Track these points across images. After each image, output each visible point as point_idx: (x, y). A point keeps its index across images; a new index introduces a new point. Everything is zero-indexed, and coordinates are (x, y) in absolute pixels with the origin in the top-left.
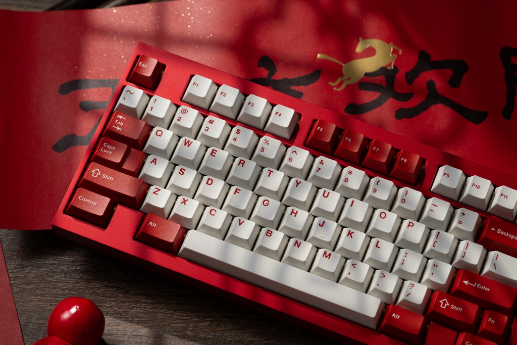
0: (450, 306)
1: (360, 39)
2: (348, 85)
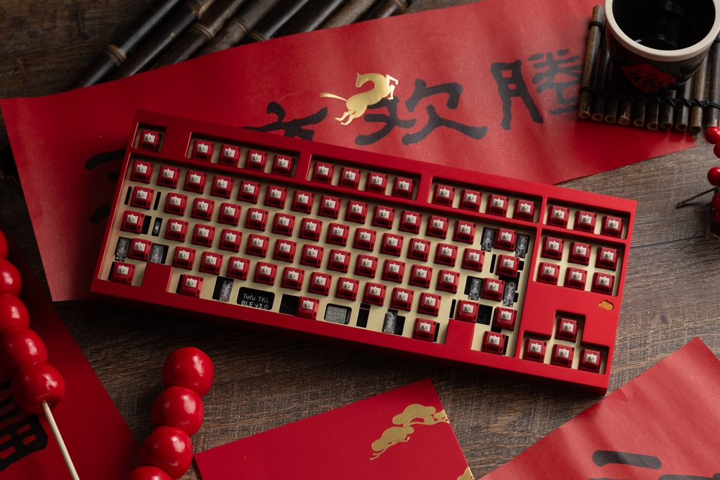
1: (358, 74)
2: (354, 119)
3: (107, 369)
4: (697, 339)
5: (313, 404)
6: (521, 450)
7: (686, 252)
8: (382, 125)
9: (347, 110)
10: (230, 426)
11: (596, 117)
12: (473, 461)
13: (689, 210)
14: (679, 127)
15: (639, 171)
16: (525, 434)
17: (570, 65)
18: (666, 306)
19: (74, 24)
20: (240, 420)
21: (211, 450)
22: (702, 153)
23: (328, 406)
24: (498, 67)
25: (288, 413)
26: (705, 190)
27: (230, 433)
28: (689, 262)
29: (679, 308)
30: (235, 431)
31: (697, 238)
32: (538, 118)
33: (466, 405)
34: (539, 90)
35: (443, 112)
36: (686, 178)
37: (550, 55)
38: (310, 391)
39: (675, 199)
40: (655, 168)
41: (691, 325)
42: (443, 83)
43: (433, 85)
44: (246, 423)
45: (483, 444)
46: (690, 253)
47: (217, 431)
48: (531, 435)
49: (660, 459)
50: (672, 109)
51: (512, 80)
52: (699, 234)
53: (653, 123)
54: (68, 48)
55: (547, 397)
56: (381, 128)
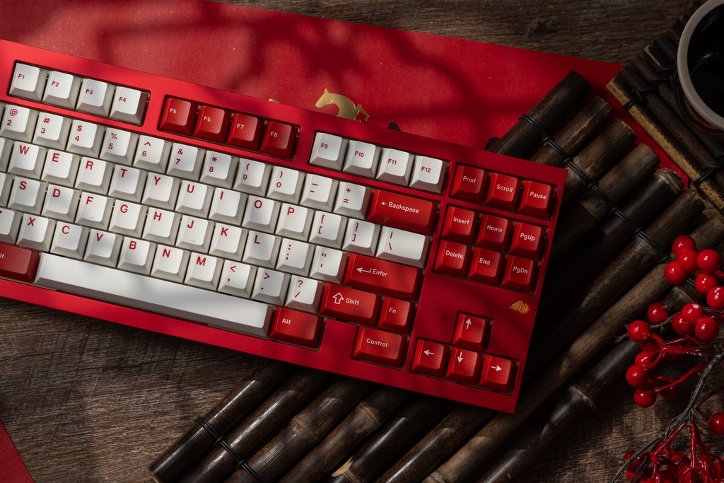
0: (345, 300)
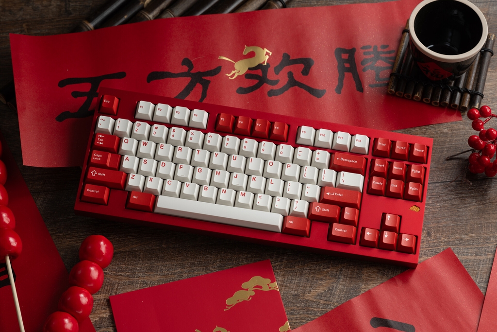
0: (322, 209)
1: (246, 46)
2: (238, 76)
3: (59, 236)
4: (449, 249)
5: (191, 270)
6: (324, 313)
7: (449, 190)
8: (256, 81)
9: (234, 70)
10: (135, 280)
11: (399, 93)
12: (291, 317)
13: (455, 162)
14: (453, 105)
15: (425, 133)
16: (328, 302)
17: (388, 55)
18: (431, 225)
19: (63, 4)
20: (142, 277)
21: (121, 294)
22: (468, 125)
23: (200, 272)
24: (340, 51)
25: (174, 274)
26: (467, 150)
27: (134, 284)
28: (450, 197)
29: (439, 227)
30: (138, 283)
31: (458, 181)
32: (361, 88)
33: (291, 280)
34: (364, 70)
35: (298, 77)
36: (455, 141)
37: (376, 48)
38: (190, 261)
39: (446, 154)
40: (435, 132)
41: (446, 239)
42: (301, 57)
43: (295, 58)
44: (146, 279)
45: (299, 307)
46: (452, 191)
47: (126, 282)
48: (332, 303)
49: (415, 327)
50: (450, 93)
51: (347, 61)
52: (459, 179)
53: (436, 101)
54: (58, 19)
55: (345, 279)
56: (255, 84)
